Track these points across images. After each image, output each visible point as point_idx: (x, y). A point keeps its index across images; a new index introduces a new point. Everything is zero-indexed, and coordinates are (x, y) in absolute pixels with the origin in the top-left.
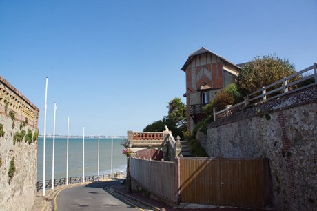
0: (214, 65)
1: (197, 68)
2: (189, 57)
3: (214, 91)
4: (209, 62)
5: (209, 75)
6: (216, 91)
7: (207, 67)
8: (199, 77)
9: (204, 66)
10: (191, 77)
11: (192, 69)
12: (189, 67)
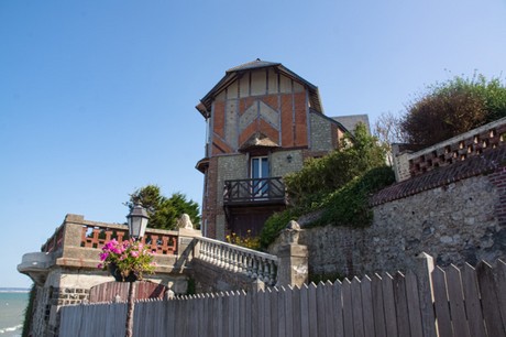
0: (285, 97)
1: (242, 101)
2: (228, 73)
3: (284, 155)
4: (273, 90)
5: (271, 116)
6: (290, 153)
7: (267, 99)
8: (248, 119)
9: (259, 98)
10: (224, 120)
11: (229, 104)
12: (220, 98)
